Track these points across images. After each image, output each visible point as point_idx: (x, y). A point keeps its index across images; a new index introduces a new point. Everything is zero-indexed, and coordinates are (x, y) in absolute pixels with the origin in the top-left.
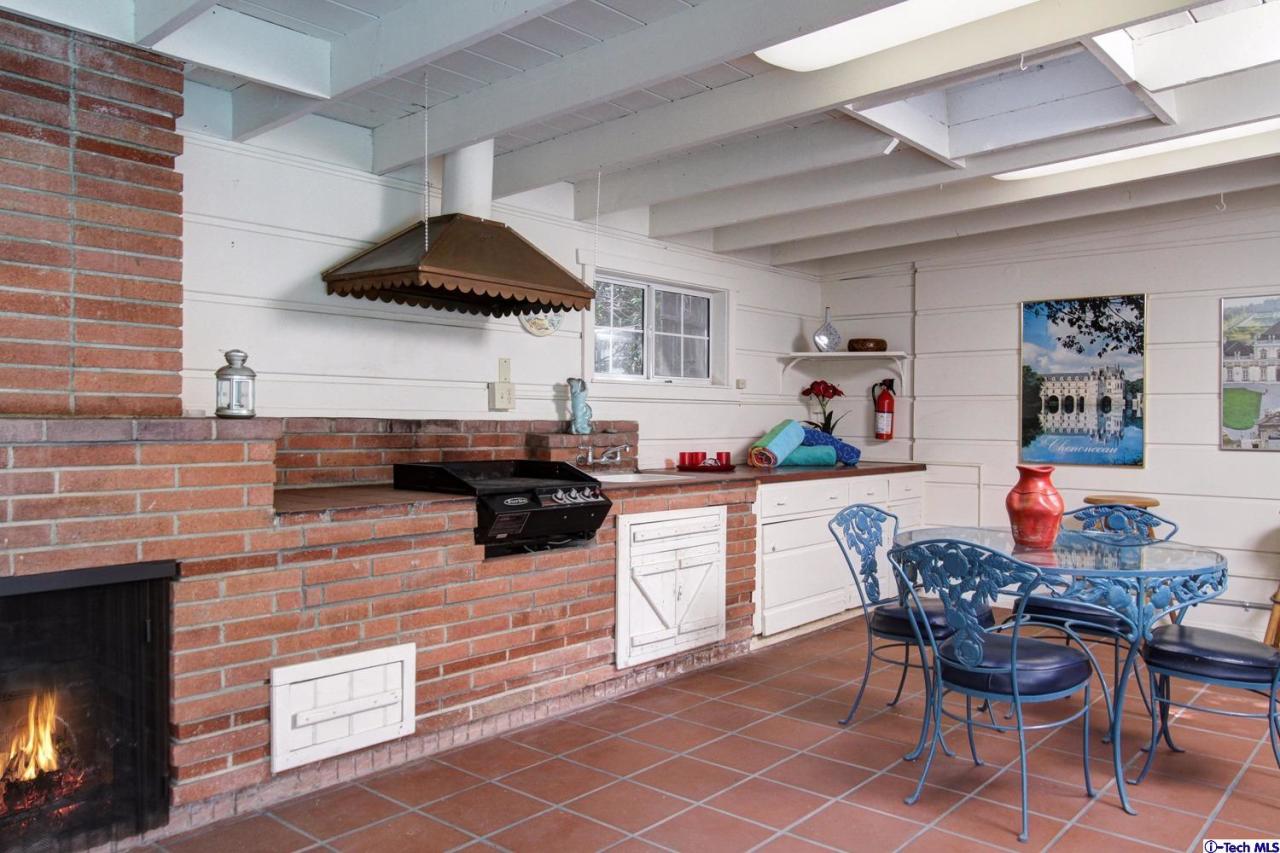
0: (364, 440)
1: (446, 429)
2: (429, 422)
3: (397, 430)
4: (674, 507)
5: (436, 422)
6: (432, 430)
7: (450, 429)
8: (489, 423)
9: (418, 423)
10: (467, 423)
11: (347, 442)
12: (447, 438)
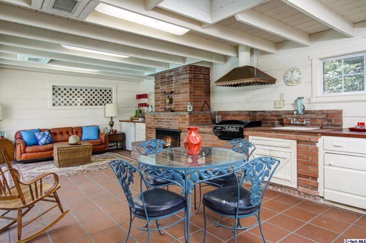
0: (244, 115)
1: (262, 113)
2: (258, 111)
3: (251, 113)
4: (270, 137)
5: (260, 111)
6: (259, 113)
7: (263, 113)
8: (275, 111)
9: (256, 112)
10: (268, 111)
11: (241, 116)
12: (263, 115)
